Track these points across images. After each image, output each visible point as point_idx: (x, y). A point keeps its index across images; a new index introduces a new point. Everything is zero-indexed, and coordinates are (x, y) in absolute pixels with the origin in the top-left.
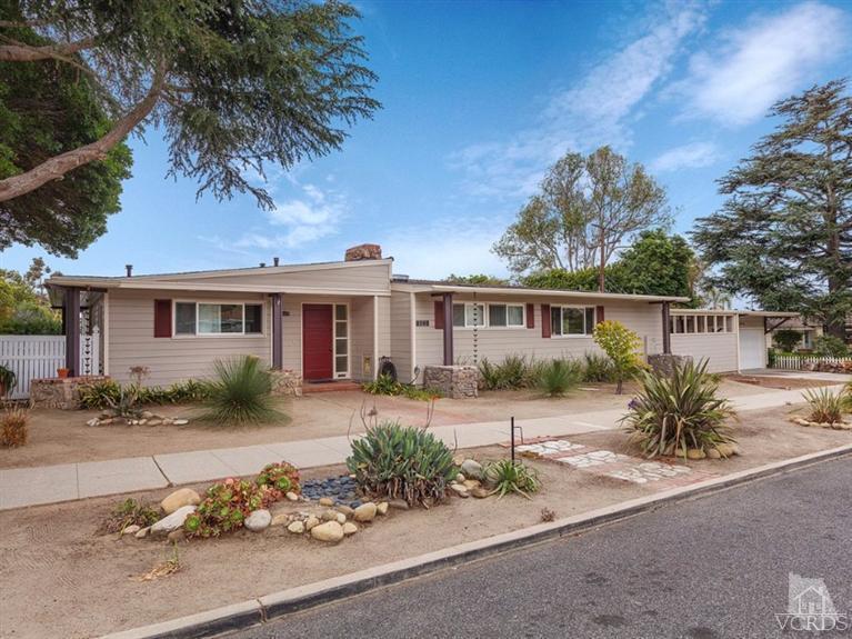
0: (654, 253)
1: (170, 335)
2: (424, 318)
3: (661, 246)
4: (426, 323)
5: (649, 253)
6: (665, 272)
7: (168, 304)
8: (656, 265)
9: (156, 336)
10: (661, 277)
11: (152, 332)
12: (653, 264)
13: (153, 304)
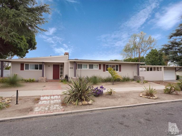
0: (154, 54)
1: (23, 70)
2: (71, 67)
3: (156, 52)
4: (72, 68)
5: (152, 54)
6: (156, 58)
7: (23, 64)
8: (154, 56)
9: (21, 70)
10: (156, 59)
11: (20, 69)
12: (153, 56)
13: (20, 64)
